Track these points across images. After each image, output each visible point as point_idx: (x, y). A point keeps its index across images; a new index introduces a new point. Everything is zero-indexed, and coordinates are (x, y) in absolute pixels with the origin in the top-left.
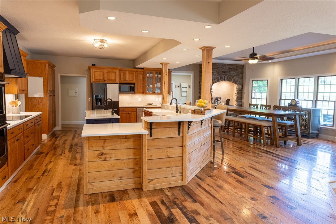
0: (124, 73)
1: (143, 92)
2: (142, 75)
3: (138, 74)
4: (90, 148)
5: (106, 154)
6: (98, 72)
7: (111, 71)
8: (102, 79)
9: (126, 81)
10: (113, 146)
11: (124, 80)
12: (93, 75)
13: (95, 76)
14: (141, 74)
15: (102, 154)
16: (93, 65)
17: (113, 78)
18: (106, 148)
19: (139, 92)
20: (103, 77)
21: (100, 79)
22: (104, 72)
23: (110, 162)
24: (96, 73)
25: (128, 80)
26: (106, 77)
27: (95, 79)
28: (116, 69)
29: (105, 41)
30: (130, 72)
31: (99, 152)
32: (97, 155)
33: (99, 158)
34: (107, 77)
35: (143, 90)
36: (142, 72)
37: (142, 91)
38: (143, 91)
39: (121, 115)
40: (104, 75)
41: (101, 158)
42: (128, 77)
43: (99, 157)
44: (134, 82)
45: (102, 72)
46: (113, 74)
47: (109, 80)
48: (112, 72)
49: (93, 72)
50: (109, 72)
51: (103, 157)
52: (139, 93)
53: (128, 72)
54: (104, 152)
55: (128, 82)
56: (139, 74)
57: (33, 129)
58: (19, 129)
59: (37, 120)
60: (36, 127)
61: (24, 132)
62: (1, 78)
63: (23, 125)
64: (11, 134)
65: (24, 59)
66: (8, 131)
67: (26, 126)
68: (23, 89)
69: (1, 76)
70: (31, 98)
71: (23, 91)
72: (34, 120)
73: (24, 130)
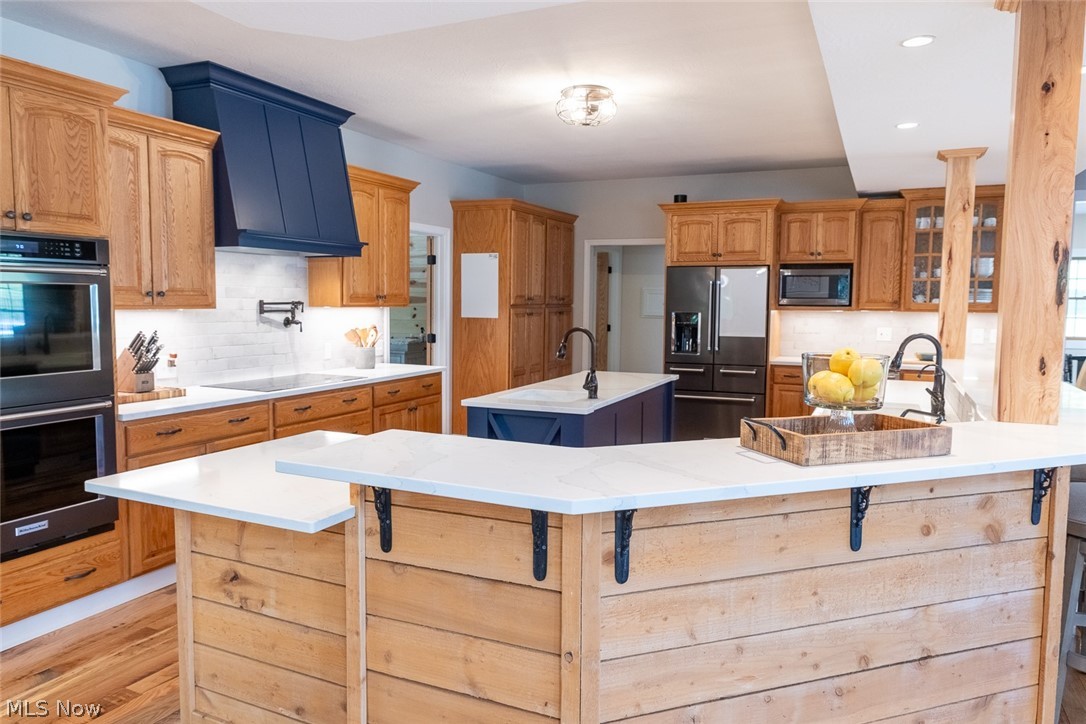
0: (802, 221)
1: (895, 302)
2: (893, 223)
3: (873, 221)
4: (199, 540)
5: (246, 582)
6: (693, 223)
7: (741, 216)
8: (705, 250)
9: (812, 254)
10: (269, 554)
11: (805, 252)
12: (675, 238)
13: (679, 241)
14: (887, 219)
15: (236, 577)
16: (677, 199)
17: (748, 246)
18: (248, 556)
19: (875, 302)
20: (709, 244)
21: (699, 253)
22: (715, 224)
23: (261, 622)
24: (684, 229)
25: (820, 249)
26: (721, 242)
27: (680, 253)
28: (761, 206)
29: (603, 91)
30: (833, 215)
31: (223, 565)
32: (219, 575)
33: (225, 591)
34: (726, 244)
35: (897, 291)
36: (897, 210)
37: (889, 297)
38: (896, 298)
39: (781, 395)
40: (715, 234)
41: (229, 595)
42: (823, 239)
43: (226, 586)
44: (850, 256)
45: (708, 223)
46: (748, 229)
47: (733, 252)
48: (744, 221)
49: (676, 226)
50: (733, 221)
51: (238, 590)
52: (877, 305)
53: (821, 216)
54: (241, 569)
55: (819, 259)
56: (879, 220)
57: (363, 423)
58: (231, 421)
59: (396, 392)
60: (387, 416)
61: (278, 430)
62: (78, 255)
63: (271, 407)
64: (159, 434)
65: (397, 197)
66: (134, 427)
67: (296, 410)
68: (383, 291)
69: (78, 250)
70: (468, 319)
71: (378, 297)
72: (376, 392)
73: (278, 423)
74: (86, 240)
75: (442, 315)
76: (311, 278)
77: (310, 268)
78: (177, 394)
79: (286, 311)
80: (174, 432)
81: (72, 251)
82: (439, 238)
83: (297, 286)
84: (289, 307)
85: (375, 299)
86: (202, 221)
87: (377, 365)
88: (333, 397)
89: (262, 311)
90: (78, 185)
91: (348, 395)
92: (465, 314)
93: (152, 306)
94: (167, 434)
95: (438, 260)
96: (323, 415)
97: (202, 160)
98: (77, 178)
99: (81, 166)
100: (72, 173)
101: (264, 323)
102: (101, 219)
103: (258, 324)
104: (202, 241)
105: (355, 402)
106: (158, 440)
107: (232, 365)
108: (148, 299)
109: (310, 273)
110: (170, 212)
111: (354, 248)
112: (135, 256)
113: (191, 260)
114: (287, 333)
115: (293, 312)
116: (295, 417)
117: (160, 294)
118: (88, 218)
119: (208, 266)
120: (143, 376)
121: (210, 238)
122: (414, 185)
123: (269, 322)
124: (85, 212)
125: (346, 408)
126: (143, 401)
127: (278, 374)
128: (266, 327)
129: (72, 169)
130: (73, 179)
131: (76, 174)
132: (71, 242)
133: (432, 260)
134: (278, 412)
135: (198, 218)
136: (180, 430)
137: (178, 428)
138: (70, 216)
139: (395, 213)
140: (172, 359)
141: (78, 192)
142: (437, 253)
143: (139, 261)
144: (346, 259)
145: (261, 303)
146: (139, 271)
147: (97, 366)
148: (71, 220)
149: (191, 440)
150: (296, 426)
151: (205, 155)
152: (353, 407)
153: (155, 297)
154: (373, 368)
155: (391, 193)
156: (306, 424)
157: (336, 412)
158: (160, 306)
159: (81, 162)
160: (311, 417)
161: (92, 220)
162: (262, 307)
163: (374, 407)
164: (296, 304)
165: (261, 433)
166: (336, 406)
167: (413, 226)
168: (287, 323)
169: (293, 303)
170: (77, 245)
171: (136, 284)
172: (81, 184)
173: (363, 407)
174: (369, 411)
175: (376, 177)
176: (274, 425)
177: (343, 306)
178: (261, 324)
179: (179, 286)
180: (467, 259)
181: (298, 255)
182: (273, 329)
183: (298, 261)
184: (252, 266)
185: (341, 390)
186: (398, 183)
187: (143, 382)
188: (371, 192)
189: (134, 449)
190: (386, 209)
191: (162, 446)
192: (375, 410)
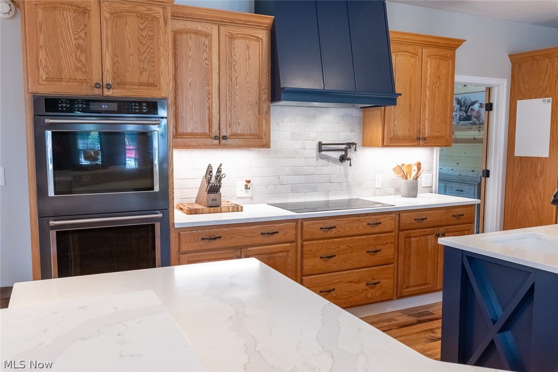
57: (387, 243)
58: (262, 234)
59: (423, 219)
60: (413, 239)
61: (304, 243)
62: (145, 111)
63: (299, 224)
64: (203, 239)
65: (441, 54)
66: (184, 233)
67: (321, 228)
68: (424, 133)
69: (145, 108)
70: (521, 158)
71: (419, 139)
72: (402, 219)
73: (305, 238)
74: (150, 100)
75: (496, 154)
76: (364, 124)
77: (364, 116)
78: (235, 209)
79: (342, 150)
80: (215, 239)
81: (141, 109)
82: (496, 88)
83: (352, 131)
84: (343, 147)
85: (418, 140)
86: (259, 84)
87: (419, 195)
88: (358, 220)
89: (320, 150)
90: (146, 63)
91: (372, 220)
92: (517, 153)
93: (220, 146)
94: (210, 239)
95: (494, 107)
96: (347, 234)
97: (262, 39)
98: (145, 58)
99: (149, 49)
100: (142, 54)
101: (322, 159)
102: (163, 85)
103: (317, 160)
104: (259, 98)
105: (379, 225)
106: (202, 243)
107: (295, 190)
108: (217, 142)
109: (364, 120)
110: (234, 79)
111: (390, 98)
112: (207, 111)
113: (250, 112)
114: (342, 167)
115: (346, 150)
116: (322, 234)
117: (225, 138)
118: (153, 85)
119: (263, 117)
120: (213, 196)
121: (265, 96)
122: (460, 42)
123: (328, 158)
124: (151, 81)
125: (369, 230)
126: (209, 213)
127: (332, 198)
128: (324, 162)
129: (142, 52)
130: (143, 59)
131: (145, 55)
132: (140, 103)
133: (489, 107)
134: (305, 229)
135: (256, 82)
136: (220, 237)
137: (218, 236)
138: (140, 84)
139: (438, 68)
140: (247, 184)
141: (146, 67)
142: (494, 101)
143: (210, 115)
144: (387, 108)
145: (320, 144)
146: (210, 121)
147: (157, 188)
148: (141, 87)
149: (229, 245)
150: (322, 241)
151: (264, 35)
152: (377, 229)
153: (221, 139)
154: (415, 197)
155: (435, 51)
156: (331, 240)
157: (361, 232)
158: (226, 147)
159: (148, 46)
160: (337, 235)
161: (156, 86)
162: (321, 147)
163: (400, 230)
164: (350, 145)
165: (289, 244)
166: (361, 228)
167: (458, 78)
168: (343, 159)
169: (347, 144)
170: (144, 104)
171: (207, 131)
172: (148, 62)
173: (389, 230)
174: (394, 234)
175: (419, 38)
176: (302, 239)
177: (383, 146)
178: (320, 160)
179: (239, 132)
180: (523, 105)
181: (354, 107)
182: (330, 163)
183: (354, 112)
184: (314, 117)
185: (367, 215)
186: (442, 42)
187: (213, 200)
188: (415, 52)
189: (184, 248)
190: (430, 66)
191: (206, 247)
192: (400, 233)
